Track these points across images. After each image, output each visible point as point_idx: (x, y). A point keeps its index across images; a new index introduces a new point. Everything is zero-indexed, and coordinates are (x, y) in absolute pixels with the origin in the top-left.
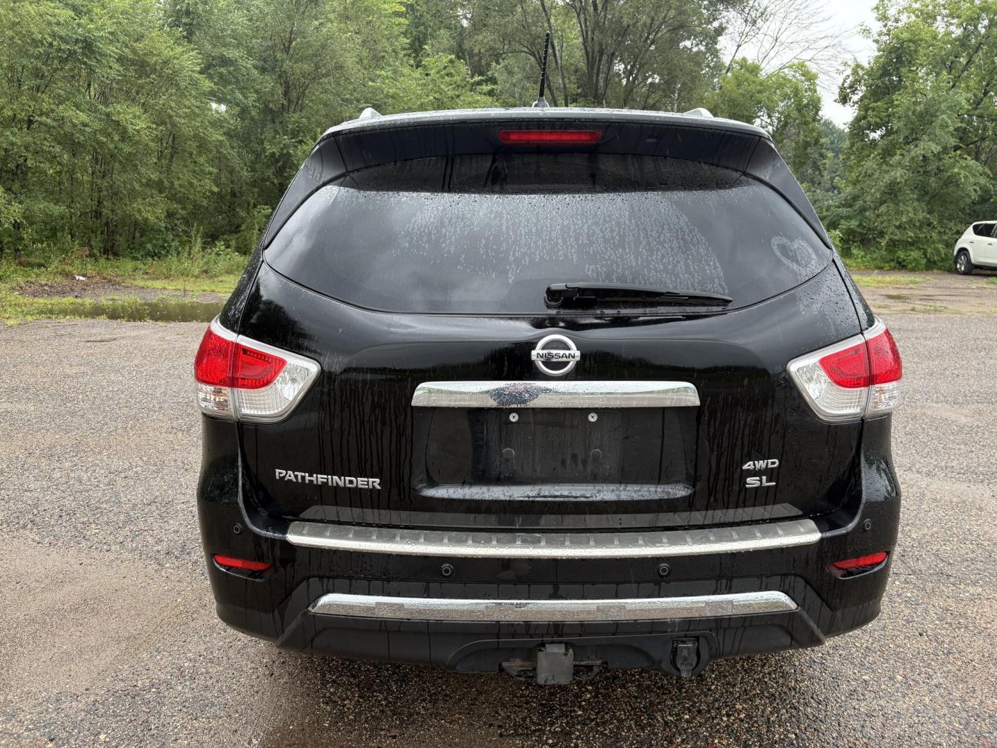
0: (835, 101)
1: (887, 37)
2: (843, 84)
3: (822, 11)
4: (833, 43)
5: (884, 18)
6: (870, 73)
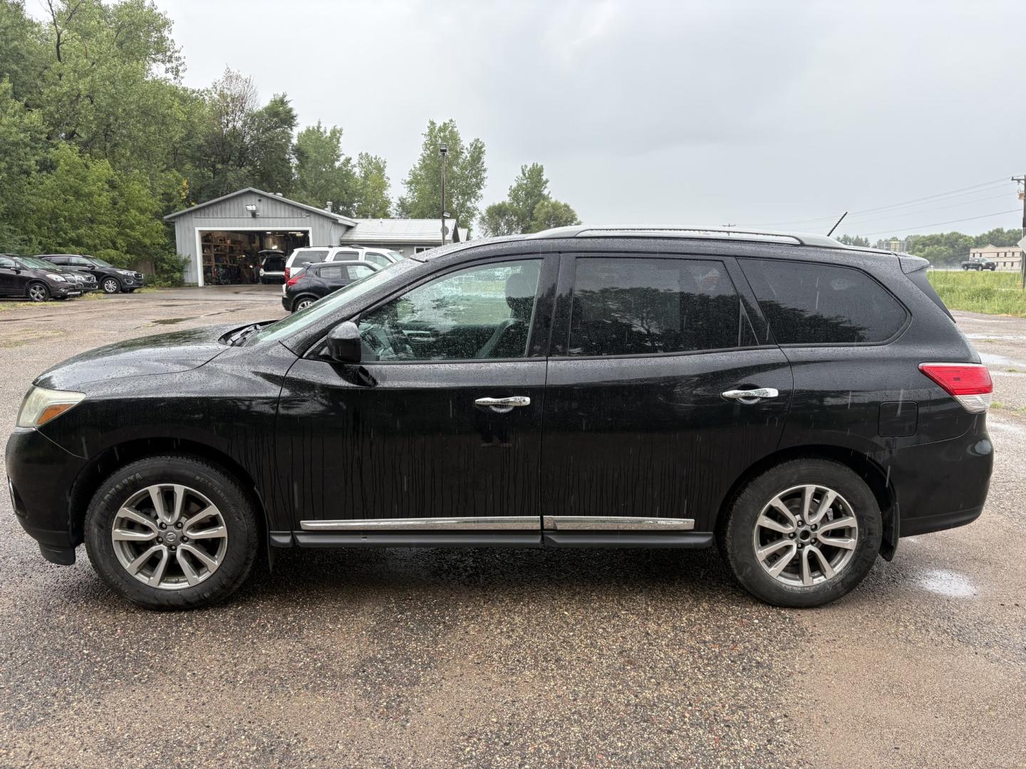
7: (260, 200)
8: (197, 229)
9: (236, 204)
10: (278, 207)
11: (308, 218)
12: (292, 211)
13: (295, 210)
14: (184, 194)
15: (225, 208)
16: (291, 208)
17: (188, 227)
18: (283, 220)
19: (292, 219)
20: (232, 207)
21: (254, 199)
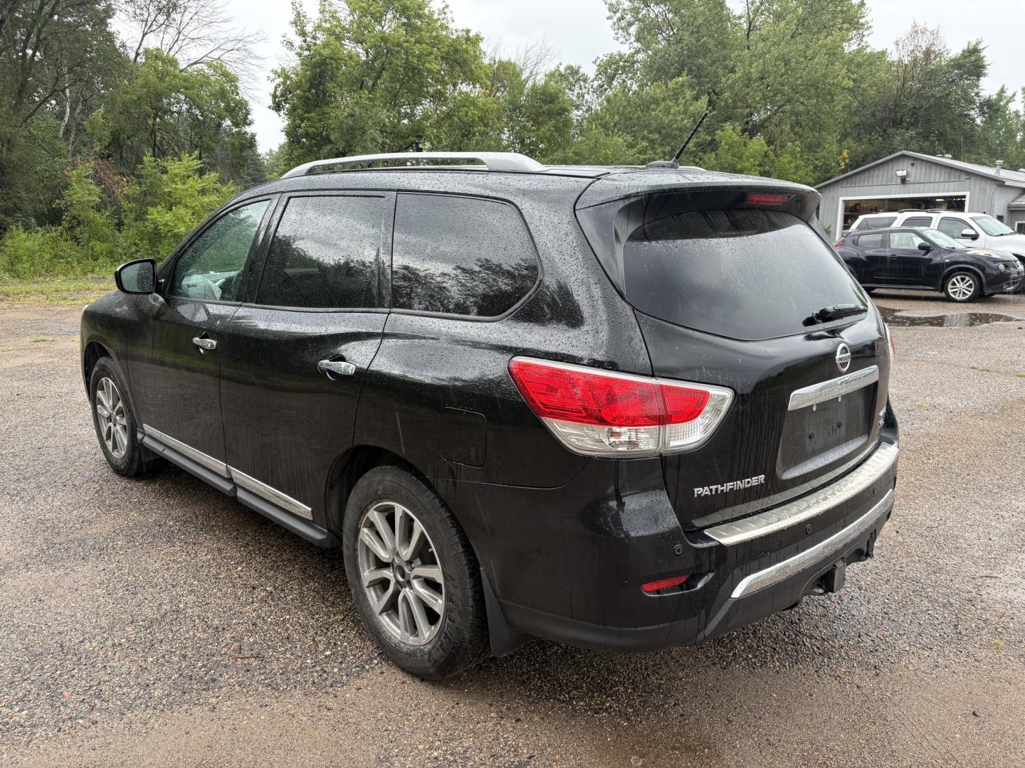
0: (270, 107)
1: (308, 53)
2: (275, 92)
3: (221, 12)
4: (237, 47)
5: (303, 34)
6: (298, 86)
7: (912, 165)
8: (841, 199)
9: (885, 172)
10: (933, 171)
11: (968, 181)
12: (949, 174)
13: (953, 172)
14: (842, 164)
15: (873, 176)
16: (948, 171)
17: (833, 198)
18: (937, 184)
19: (947, 184)
20: (881, 173)
21: (907, 163)
